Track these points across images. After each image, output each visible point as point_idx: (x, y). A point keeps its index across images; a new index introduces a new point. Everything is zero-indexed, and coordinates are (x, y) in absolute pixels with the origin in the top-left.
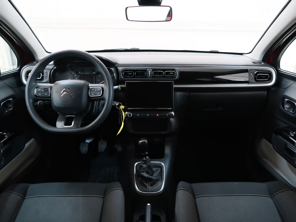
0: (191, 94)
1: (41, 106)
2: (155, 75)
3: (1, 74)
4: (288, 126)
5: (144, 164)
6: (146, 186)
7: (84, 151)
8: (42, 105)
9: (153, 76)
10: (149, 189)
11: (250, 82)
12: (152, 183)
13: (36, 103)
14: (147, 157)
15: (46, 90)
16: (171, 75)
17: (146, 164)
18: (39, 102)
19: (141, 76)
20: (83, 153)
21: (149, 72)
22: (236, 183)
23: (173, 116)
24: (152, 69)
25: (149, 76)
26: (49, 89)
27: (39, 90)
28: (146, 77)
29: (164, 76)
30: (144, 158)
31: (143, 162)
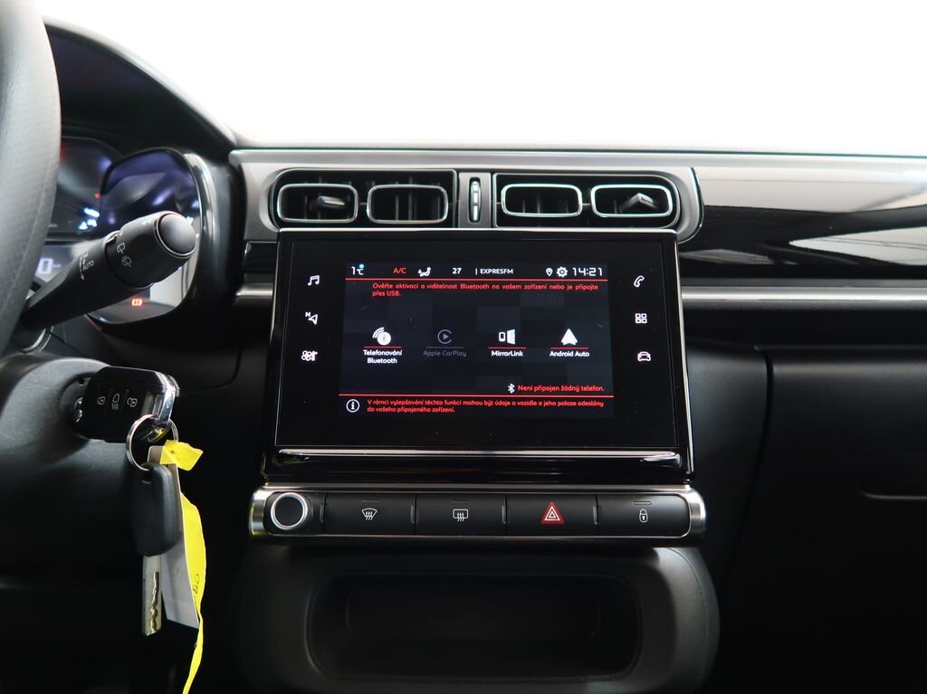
9: (502, 217)
19: (415, 218)
21: (477, 189)
23: (697, 524)
24: (495, 176)
25: (475, 217)
28: (451, 222)
29: (589, 216)
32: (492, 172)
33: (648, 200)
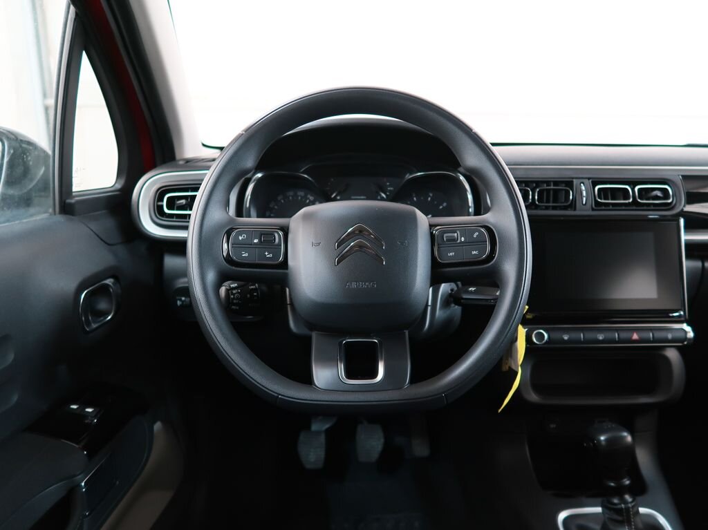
1: (234, 304)
2: (608, 199)
3: (74, 194)
7: (312, 460)
8: (237, 299)
9: (597, 204)
13: (181, 300)
15: (267, 236)
16: (657, 198)
18: (227, 291)
19: (553, 202)
21: (583, 188)
23: (690, 339)
24: (590, 181)
25: (584, 203)
26: (279, 236)
27: (240, 238)
28: (573, 205)
29: (635, 202)
30: (616, 501)
31: (616, 517)
32: (589, 179)
33: (659, 194)
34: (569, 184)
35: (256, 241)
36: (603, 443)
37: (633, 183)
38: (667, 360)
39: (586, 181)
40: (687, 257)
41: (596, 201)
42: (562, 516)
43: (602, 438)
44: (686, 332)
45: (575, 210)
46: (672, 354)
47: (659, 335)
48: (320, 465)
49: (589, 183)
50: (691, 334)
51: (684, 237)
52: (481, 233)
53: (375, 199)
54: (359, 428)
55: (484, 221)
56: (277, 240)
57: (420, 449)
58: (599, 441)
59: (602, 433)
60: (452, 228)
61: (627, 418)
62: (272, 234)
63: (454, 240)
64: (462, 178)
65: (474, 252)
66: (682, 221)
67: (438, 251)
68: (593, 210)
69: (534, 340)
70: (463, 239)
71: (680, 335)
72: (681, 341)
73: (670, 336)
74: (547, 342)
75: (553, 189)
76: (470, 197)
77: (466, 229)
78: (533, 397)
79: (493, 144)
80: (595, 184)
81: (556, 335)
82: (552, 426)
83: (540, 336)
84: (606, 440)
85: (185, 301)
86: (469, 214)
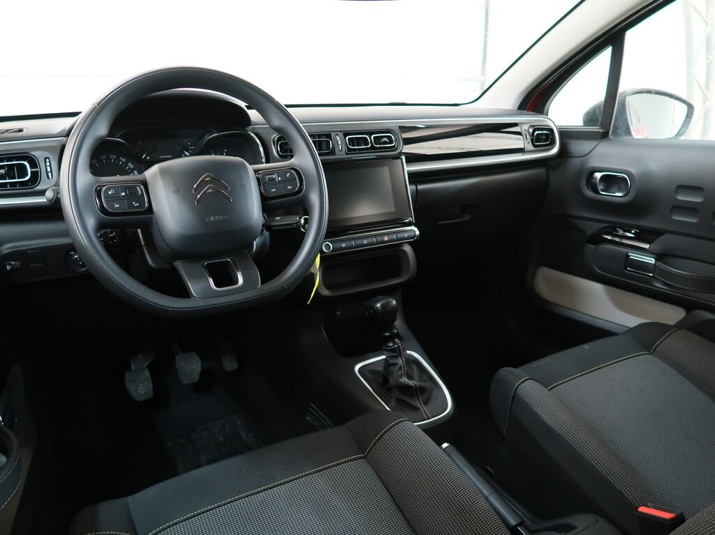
0: (420, 187)
2: (355, 146)
4: (606, 225)
5: (396, 357)
6: (416, 409)
7: (142, 393)
9: (349, 150)
10: (425, 411)
11: (526, 150)
12: (425, 396)
14: (397, 340)
15: (131, 189)
16: (385, 143)
17: (401, 357)
19: (319, 150)
20: (139, 399)
21: (338, 139)
22: (586, 346)
23: (417, 236)
25: (340, 149)
26: (140, 189)
27: (110, 193)
28: (333, 152)
29: (372, 147)
30: (391, 345)
31: (392, 354)
32: (340, 131)
33: (386, 140)
34: (329, 136)
35: (123, 194)
36: (380, 308)
37: (370, 134)
38: (405, 252)
39: (339, 133)
40: (410, 184)
41: (348, 148)
42: (357, 367)
43: (378, 305)
44: (415, 232)
45: (335, 155)
46: (407, 249)
47: (400, 236)
48: (151, 395)
49: (341, 134)
50: (418, 233)
51: (406, 169)
52: (291, 173)
53: (180, 157)
54: (177, 358)
55: (292, 164)
56: (140, 192)
57: (230, 365)
58: (377, 308)
59: (378, 301)
60: (270, 171)
61: (387, 292)
62: (134, 187)
63: (273, 180)
64: (252, 134)
65: (289, 187)
66: (403, 157)
67: (264, 189)
68: (347, 154)
69: (324, 249)
70: (280, 179)
71: (411, 234)
72: (413, 237)
73: (406, 235)
74: (332, 251)
75: (318, 141)
76: (261, 149)
77: (280, 171)
78: (326, 292)
79: (288, 106)
80: (345, 135)
81: (337, 245)
82: (338, 313)
83: (328, 246)
84: (381, 306)
85: (14, 265)
86: (262, 163)
